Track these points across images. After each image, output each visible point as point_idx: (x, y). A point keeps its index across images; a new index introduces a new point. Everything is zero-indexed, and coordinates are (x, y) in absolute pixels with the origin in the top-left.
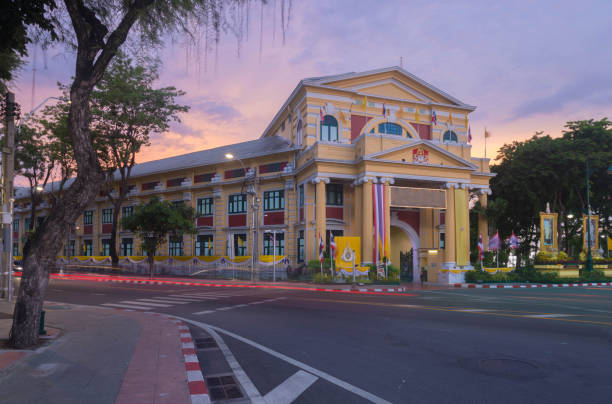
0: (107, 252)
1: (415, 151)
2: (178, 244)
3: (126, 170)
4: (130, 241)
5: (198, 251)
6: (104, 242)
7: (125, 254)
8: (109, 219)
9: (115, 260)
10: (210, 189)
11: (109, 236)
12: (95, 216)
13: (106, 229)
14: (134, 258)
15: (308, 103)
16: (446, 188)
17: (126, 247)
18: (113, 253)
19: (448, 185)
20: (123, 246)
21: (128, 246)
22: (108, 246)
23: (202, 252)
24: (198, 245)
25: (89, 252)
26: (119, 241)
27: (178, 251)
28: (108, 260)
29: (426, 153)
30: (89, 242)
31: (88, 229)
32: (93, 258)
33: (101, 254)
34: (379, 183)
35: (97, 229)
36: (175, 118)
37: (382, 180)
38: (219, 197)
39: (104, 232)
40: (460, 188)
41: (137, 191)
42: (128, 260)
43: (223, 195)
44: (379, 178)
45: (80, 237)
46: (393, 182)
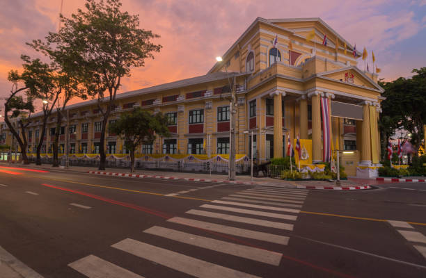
0: (98, 151)
1: (346, 75)
2: (149, 146)
3: (113, 89)
4: (114, 144)
5: (165, 151)
6: (96, 144)
7: (110, 153)
8: (99, 128)
9: (103, 157)
10: (176, 106)
11: (98, 141)
12: (90, 127)
13: (96, 136)
14: (117, 155)
15: (261, 36)
16: (364, 105)
17: (111, 148)
18: (101, 151)
19: (366, 102)
20: (109, 147)
21: (113, 147)
22: (98, 147)
23: (168, 151)
24: (165, 146)
25: (84, 151)
26: (106, 143)
27: (149, 150)
28: (98, 156)
29: (353, 76)
30: (85, 144)
31: (85, 136)
32: (87, 155)
33: (93, 153)
34: (325, 97)
35: (91, 135)
36: (150, 55)
37: (327, 95)
38: (182, 112)
39: (95, 138)
40: (373, 106)
41: (119, 109)
42: (112, 157)
43: (185, 111)
44: (325, 93)
45: (79, 141)
46: (333, 97)
